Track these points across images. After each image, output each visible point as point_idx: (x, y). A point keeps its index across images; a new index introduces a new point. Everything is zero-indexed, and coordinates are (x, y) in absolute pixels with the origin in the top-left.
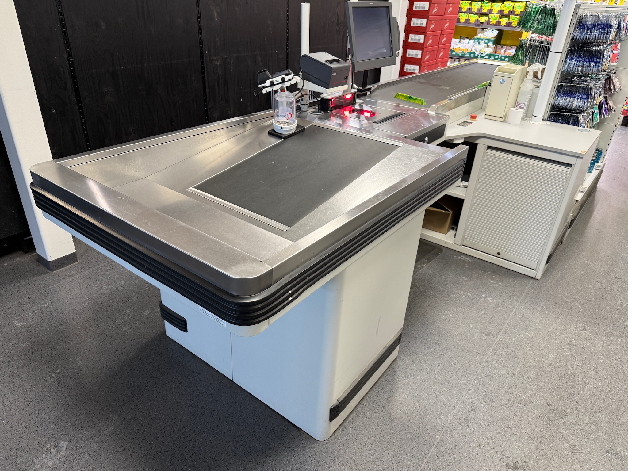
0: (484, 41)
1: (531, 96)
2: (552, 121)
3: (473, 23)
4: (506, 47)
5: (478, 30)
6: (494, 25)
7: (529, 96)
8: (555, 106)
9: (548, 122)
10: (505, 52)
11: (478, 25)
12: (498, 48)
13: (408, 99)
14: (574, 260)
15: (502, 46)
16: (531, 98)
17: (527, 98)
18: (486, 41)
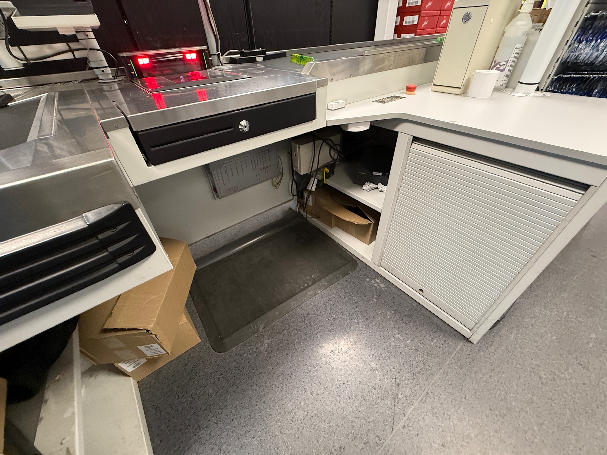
1: (524, 46)
2: (556, 92)
7: (518, 46)
8: (569, 62)
9: (546, 93)
14: (545, 308)
16: (522, 51)
17: (515, 49)
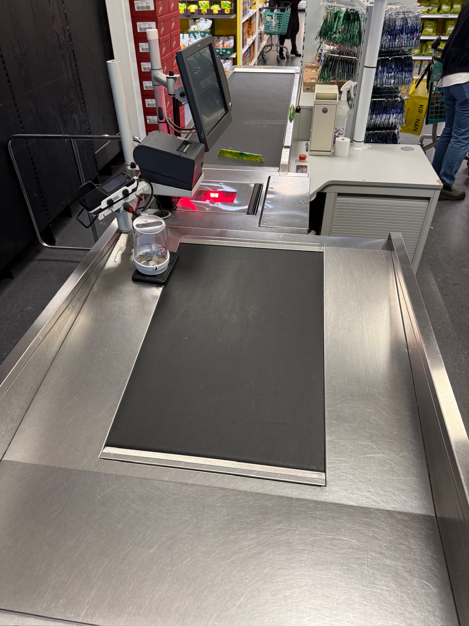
0: (201, 34)
3: (183, 14)
4: (223, 38)
5: (190, 21)
6: (206, 14)
10: (223, 44)
11: (189, 16)
12: (215, 40)
13: (239, 156)
15: (219, 36)
17: (346, 122)
18: (202, 34)
